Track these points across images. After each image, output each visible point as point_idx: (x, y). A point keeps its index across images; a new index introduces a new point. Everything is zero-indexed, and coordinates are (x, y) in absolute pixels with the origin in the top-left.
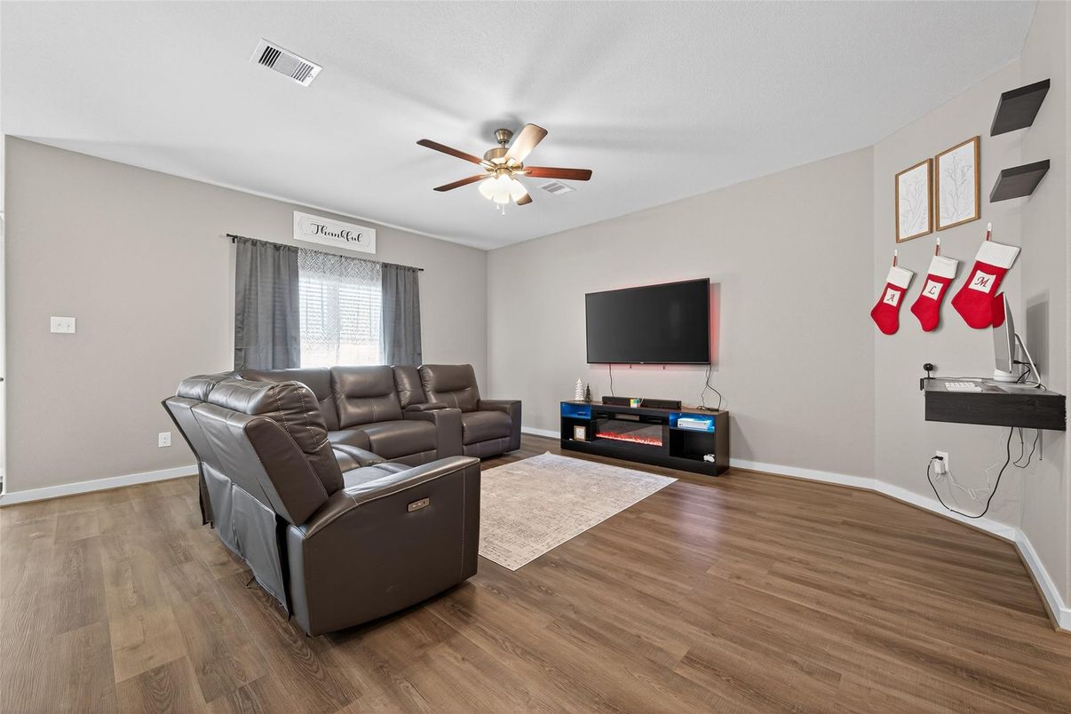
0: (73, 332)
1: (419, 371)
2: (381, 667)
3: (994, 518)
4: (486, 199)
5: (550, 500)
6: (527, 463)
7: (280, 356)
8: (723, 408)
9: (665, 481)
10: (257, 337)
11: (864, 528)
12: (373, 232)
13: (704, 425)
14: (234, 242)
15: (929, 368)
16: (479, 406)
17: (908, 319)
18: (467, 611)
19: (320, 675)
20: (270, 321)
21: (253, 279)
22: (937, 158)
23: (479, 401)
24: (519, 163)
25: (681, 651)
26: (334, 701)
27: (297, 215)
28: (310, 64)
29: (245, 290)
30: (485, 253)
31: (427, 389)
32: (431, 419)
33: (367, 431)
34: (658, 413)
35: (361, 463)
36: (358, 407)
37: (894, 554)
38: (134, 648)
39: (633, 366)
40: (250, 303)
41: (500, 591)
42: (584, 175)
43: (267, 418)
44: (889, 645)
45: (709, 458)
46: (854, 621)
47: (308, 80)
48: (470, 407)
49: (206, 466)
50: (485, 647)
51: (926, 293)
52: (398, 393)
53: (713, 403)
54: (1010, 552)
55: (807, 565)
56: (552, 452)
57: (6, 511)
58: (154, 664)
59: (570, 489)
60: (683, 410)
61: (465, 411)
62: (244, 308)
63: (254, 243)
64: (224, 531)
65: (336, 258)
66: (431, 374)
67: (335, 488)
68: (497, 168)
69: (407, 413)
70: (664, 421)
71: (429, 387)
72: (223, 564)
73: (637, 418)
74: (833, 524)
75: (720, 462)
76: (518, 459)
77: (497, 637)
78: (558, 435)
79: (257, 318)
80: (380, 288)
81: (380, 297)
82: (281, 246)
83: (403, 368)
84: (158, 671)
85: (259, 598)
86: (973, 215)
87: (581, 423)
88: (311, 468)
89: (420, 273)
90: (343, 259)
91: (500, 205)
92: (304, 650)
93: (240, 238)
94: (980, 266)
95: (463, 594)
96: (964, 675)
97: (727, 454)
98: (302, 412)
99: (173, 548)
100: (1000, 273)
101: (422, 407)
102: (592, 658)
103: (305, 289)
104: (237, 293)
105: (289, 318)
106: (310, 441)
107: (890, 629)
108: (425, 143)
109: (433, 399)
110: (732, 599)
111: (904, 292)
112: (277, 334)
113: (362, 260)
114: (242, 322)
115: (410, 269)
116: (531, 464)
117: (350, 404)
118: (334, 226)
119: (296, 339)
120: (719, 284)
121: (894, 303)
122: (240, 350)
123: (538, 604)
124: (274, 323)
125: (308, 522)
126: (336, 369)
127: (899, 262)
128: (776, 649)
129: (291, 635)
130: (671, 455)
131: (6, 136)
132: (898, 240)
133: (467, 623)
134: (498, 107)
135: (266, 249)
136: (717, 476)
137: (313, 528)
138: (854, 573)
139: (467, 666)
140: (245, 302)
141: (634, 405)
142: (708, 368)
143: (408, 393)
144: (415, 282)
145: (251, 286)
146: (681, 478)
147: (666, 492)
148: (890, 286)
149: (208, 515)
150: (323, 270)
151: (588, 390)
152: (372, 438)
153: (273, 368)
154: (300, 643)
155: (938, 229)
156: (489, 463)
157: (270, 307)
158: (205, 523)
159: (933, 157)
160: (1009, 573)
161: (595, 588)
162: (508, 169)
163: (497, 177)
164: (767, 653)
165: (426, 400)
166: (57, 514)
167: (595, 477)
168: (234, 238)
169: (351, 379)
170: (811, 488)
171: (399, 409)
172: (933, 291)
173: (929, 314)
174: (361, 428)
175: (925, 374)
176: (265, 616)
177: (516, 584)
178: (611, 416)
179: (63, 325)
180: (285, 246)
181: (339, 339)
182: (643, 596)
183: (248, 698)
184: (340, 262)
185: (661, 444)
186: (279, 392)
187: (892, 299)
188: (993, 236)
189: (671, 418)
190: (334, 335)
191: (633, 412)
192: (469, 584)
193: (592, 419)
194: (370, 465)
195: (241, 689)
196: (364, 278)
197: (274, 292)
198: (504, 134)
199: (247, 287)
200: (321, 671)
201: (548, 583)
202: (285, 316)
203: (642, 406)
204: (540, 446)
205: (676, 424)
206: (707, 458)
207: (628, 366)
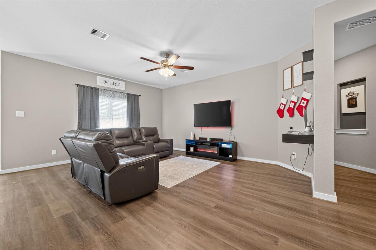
0: (24, 116)
1: (139, 129)
2: (131, 212)
3: (306, 171)
4: (161, 75)
5: (181, 169)
6: (175, 159)
7: (93, 125)
8: (235, 141)
9: (217, 163)
10: (85, 118)
11: (272, 175)
12: (123, 83)
13: (229, 146)
14: (77, 86)
15: (291, 128)
16: (159, 141)
17: (286, 114)
18: (155, 198)
19: (114, 214)
20: (90, 112)
21: (84, 99)
22: (293, 66)
23: (159, 139)
24: (171, 64)
25: (214, 205)
26: (119, 220)
27: (98, 77)
28: (106, 34)
29: (81, 102)
30: (161, 90)
31: (142, 135)
32: (143, 145)
33: (123, 149)
34: (216, 143)
35: (122, 158)
36: (119, 141)
37: (277, 181)
38: (57, 210)
39: (209, 128)
40: (83, 107)
41: (165, 193)
42: (192, 68)
43: (99, 142)
44: (269, 202)
45: (231, 156)
46: (261, 197)
47: (105, 39)
48: (156, 141)
49: (73, 159)
50: (160, 206)
51: (290, 106)
52: (133, 136)
53: (232, 139)
54: (309, 180)
55: (253, 185)
56: (183, 155)
57: (1, 176)
58: (65, 213)
59: (188, 166)
60: (223, 142)
61: (155, 142)
62: (81, 108)
63: (84, 87)
64: (80, 179)
65: (111, 92)
66: (143, 130)
67: (117, 163)
68: (165, 66)
69: (136, 143)
70: (217, 145)
71: (143, 134)
72: (80, 189)
73: (209, 144)
74: (263, 174)
75: (234, 157)
76: (172, 158)
77: (164, 204)
78: (185, 150)
79: (85, 112)
80: (126, 102)
81: (127, 105)
82: (93, 88)
83: (134, 128)
84: (66, 215)
85: (93, 197)
86: (301, 84)
87: (192, 146)
88: (111, 156)
89: (139, 97)
90: (114, 92)
91: (166, 77)
92: (109, 209)
93: (80, 85)
94: (303, 99)
95: (154, 194)
96: (285, 208)
97: (236, 155)
98: (108, 141)
99: (62, 185)
100: (308, 101)
101: (141, 141)
102: (190, 208)
103: (101, 102)
104: (78, 103)
105: (96, 112)
106: (110, 149)
107: (270, 199)
108: (142, 58)
109: (144, 139)
110: (230, 193)
111: (285, 105)
112: (92, 117)
113: (120, 92)
114: (80, 113)
115: (136, 95)
116: (176, 159)
117: (117, 140)
118: (111, 81)
119: (98, 119)
120: (234, 102)
121: (283, 109)
122: (80, 122)
123: (176, 196)
124: (91, 113)
125: (110, 172)
126: (112, 129)
127: (284, 97)
128: (239, 204)
129: (104, 205)
130: (219, 155)
131: (1, 51)
132: (284, 90)
133: (155, 201)
134: (165, 48)
135: (88, 89)
136: (233, 162)
137: (112, 173)
138: (265, 186)
139: (155, 211)
140: (81, 107)
141: (208, 140)
142: (231, 128)
143: (136, 137)
144: (138, 99)
145: (83, 101)
146: (222, 163)
147: (217, 167)
148: (282, 103)
149: (74, 174)
150: (107, 96)
151: (194, 135)
152: (125, 151)
153: (91, 128)
154: (107, 207)
155: (293, 87)
156: (162, 159)
157: (90, 108)
158: (72, 177)
159: (292, 66)
160: (307, 185)
161: (192, 191)
162: (168, 66)
163: (165, 68)
164: (236, 205)
165: (142, 139)
166: (20, 177)
167: (196, 163)
168: (78, 85)
169: (117, 132)
170: (260, 165)
171: (133, 142)
172: (292, 105)
173: (291, 112)
174: (121, 148)
175: (290, 130)
176: (96, 202)
177: (169, 191)
178: (201, 144)
179: (20, 114)
180: (95, 88)
181: (112, 119)
182: (205, 193)
183: (94, 220)
184: (113, 93)
185: (216, 152)
186: (102, 135)
187: (282, 107)
188: (306, 90)
189: (219, 144)
190: (111, 117)
191: (208, 142)
192: (155, 192)
193: (195, 145)
194: (126, 158)
195: (92, 218)
196: (121, 98)
197: (91, 103)
198: (167, 55)
199: (82, 101)
200: (114, 213)
201: (179, 191)
202: (95, 111)
203: (211, 140)
204: (179, 154)
205: (221, 146)
206: (230, 156)
207: (207, 127)
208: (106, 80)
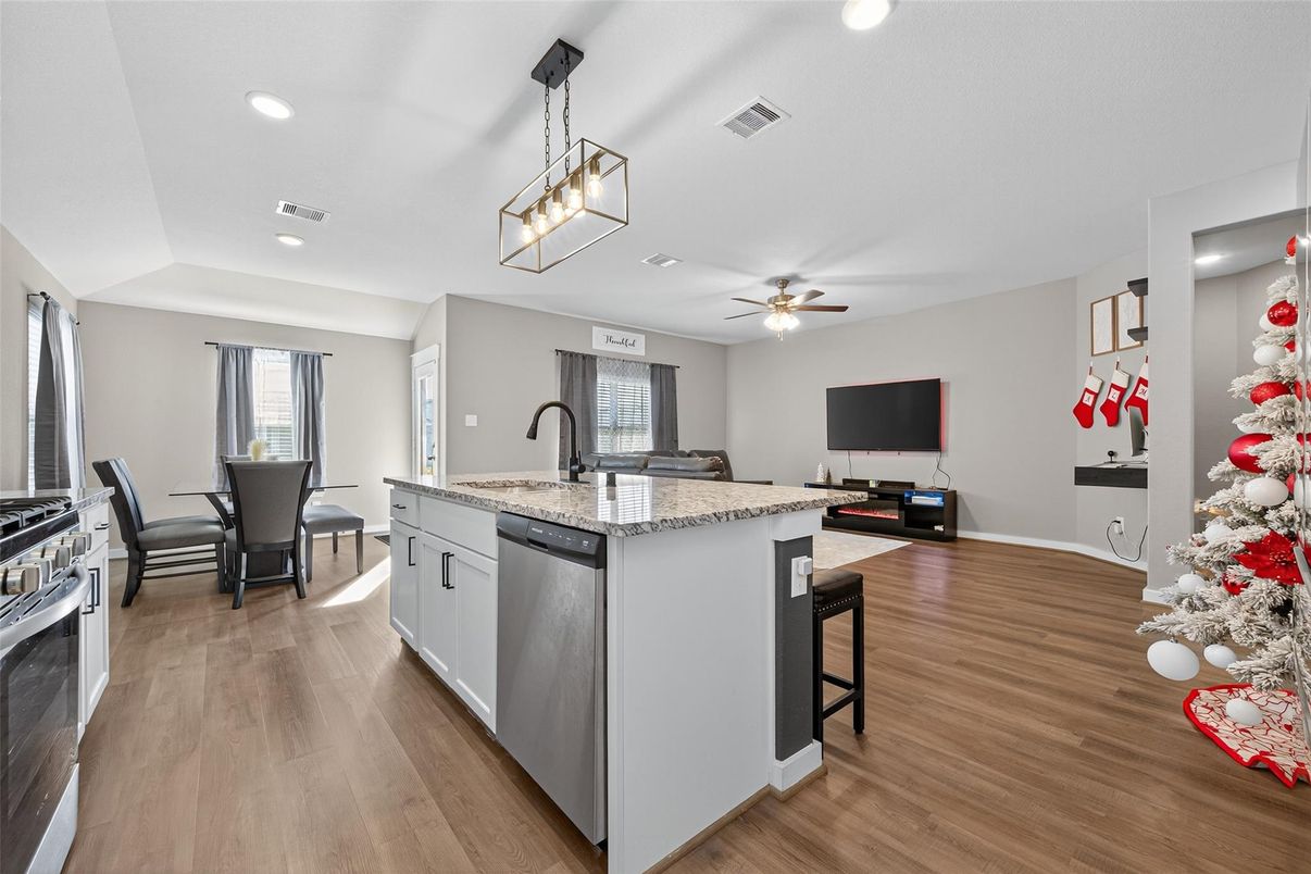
8: (952, 488)
9: (897, 544)
12: (642, 338)
13: (936, 501)
14: (559, 354)
15: (1111, 454)
17: (1099, 418)
22: (1117, 296)
27: (595, 329)
29: (566, 392)
30: (725, 348)
34: (892, 494)
39: (871, 453)
42: (841, 309)
45: (939, 528)
51: (1110, 398)
53: (942, 483)
60: (916, 490)
63: (571, 354)
65: (620, 363)
68: (779, 308)
70: (900, 499)
73: (876, 496)
75: (949, 532)
82: (586, 356)
89: (677, 370)
90: (625, 363)
91: (777, 332)
93: (562, 351)
97: (955, 527)
103: (601, 387)
111: (1096, 396)
113: (637, 362)
115: (670, 367)
118: (618, 335)
120: (948, 383)
121: (1090, 404)
122: (563, 439)
127: (1093, 372)
130: (906, 526)
131: (446, 294)
132: (1092, 355)
135: (578, 359)
136: (945, 541)
141: (873, 485)
142: (937, 454)
144: (674, 378)
147: (902, 551)
148: (1087, 390)
150: (612, 373)
151: (829, 473)
155: (1118, 350)
159: (1115, 295)
163: (777, 313)
172: (1114, 396)
173: (1112, 413)
175: (1109, 458)
180: (589, 356)
185: (897, 518)
187: (1089, 400)
189: (906, 495)
191: (873, 490)
196: (638, 377)
197: (583, 391)
198: (783, 282)
203: (880, 486)
205: (910, 500)
206: (937, 528)
207: (866, 452)
208: (609, 335)
